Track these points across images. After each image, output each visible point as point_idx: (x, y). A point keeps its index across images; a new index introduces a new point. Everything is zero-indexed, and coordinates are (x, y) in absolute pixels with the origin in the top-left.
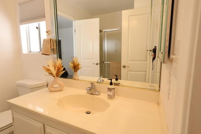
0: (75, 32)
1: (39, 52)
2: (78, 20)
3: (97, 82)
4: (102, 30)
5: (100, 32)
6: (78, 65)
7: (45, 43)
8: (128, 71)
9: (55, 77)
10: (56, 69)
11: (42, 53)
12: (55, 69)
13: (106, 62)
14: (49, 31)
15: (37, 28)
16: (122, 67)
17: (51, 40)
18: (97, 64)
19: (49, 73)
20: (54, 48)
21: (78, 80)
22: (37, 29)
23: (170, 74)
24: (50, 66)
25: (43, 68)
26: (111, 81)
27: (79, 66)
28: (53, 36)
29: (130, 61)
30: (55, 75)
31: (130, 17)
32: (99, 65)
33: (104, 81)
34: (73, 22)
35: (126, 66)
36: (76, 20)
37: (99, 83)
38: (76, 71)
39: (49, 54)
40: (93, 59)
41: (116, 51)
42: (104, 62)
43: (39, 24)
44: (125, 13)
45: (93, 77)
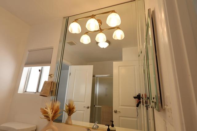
0: (70, 75)
1: (35, 93)
2: (74, 65)
3: (93, 128)
4: (95, 75)
5: (93, 77)
6: (73, 108)
7: (45, 85)
8: (120, 116)
9: (50, 120)
10: (54, 111)
11: (41, 94)
12: (52, 112)
13: (97, 106)
14: (52, 74)
15: (40, 70)
16: (113, 112)
17: (52, 83)
18: (88, 108)
19: (45, 116)
20: (53, 90)
21: (71, 125)
22: (39, 72)
23: (165, 121)
24: (49, 109)
25: (40, 110)
26: (109, 127)
27: (74, 110)
28: (55, 79)
29: (122, 106)
30: (51, 118)
31: (120, 67)
32: (90, 109)
33: (99, 127)
34: (70, 67)
35: (118, 111)
36: (72, 65)
37: (95, 129)
38: (70, 115)
39: (47, 95)
40: (84, 102)
41: (106, 95)
42: (94, 106)
43: (42, 67)
44: (115, 64)
45: (83, 121)
